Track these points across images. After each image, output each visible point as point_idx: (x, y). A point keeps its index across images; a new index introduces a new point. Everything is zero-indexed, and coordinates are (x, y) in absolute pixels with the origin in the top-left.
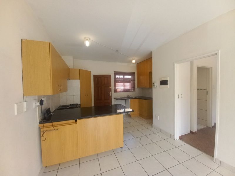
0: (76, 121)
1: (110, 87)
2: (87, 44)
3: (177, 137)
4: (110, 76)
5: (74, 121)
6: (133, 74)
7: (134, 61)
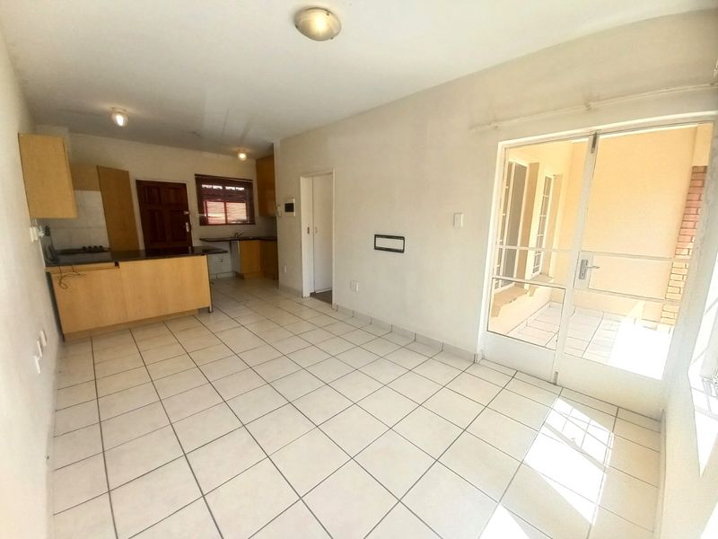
0: (117, 264)
1: (187, 213)
2: (120, 120)
3: (306, 293)
4: (184, 185)
5: (113, 264)
6: (247, 184)
7: (242, 156)
